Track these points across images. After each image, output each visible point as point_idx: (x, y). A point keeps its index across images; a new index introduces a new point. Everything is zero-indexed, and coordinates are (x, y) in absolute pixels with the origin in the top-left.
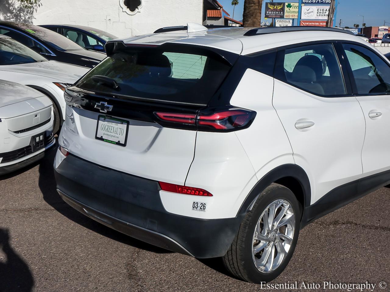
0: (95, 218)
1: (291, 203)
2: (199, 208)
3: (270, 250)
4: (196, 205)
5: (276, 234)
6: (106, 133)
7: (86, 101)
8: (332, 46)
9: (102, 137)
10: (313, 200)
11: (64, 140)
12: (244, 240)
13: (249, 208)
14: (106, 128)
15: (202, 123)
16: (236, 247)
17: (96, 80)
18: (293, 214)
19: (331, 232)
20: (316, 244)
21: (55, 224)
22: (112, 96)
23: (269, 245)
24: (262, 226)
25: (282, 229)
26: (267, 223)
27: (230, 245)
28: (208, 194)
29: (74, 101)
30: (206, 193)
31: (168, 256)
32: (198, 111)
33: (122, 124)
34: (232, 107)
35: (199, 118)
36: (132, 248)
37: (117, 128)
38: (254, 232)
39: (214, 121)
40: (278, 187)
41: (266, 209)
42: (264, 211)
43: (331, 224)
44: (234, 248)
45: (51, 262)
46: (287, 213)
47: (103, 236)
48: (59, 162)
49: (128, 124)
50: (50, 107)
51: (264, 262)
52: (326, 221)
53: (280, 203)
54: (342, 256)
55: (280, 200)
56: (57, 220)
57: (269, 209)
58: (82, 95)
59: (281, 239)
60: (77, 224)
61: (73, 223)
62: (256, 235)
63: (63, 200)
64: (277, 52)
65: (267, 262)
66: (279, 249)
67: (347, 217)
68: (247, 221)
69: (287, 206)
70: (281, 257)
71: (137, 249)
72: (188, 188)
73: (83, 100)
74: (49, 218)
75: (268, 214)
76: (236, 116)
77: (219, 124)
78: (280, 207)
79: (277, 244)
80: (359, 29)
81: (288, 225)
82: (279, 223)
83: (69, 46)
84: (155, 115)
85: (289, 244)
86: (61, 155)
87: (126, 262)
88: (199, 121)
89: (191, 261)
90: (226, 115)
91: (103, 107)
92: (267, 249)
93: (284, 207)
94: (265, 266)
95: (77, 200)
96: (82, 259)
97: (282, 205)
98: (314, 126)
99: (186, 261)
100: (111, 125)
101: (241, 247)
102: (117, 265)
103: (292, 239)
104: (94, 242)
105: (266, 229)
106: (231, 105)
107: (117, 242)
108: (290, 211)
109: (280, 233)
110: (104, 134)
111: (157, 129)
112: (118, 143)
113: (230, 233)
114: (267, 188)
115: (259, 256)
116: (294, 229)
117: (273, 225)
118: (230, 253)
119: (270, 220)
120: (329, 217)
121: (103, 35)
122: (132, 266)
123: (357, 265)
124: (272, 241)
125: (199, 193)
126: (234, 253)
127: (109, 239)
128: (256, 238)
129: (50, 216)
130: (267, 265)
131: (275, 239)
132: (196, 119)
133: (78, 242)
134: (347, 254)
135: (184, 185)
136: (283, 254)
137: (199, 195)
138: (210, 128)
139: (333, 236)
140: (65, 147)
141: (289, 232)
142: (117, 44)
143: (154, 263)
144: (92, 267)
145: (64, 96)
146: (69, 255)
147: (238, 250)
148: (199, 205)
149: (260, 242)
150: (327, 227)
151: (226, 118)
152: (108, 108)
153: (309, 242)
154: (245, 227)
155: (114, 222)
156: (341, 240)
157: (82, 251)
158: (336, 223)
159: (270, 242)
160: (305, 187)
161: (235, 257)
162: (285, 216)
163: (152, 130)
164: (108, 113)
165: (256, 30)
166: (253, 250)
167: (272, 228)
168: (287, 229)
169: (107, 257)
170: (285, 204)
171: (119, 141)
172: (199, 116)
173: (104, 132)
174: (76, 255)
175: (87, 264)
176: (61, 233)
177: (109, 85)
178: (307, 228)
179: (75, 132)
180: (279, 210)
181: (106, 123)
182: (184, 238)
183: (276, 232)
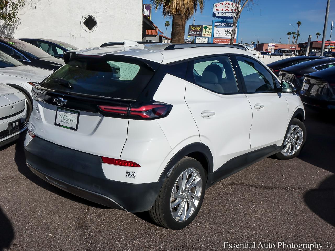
0: (55, 184)
1: (198, 170)
2: (130, 176)
3: (184, 205)
4: (128, 173)
5: (188, 193)
6: (63, 120)
7: (48, 97)
8: (229, 58)
9: (59, 123)
10: (215, 168)
11: (32, 125)
12: (164, 198)
13: (167, 175)
14: (63, 117)
15: (132, 113)
16: (158, 204)
17: (55, 81)
18: (200, 178)
19: (229, 190)
20: (218, 199)
21: (26, 189)
22: (67, 93)
23: (183, 202)
24: (178, 187)
25: (192, 190)
26: (181, 185)
27: (154, 202)
28: (138, 165)
29: (38, 97)
30: (135, 165)
31: (110, 211)
32: (129, 105)
33: (74, 114)
34: (155, 102)
35: (130, 109)
36: (83, 206)
37: (71, 117)
38: (171, 192)
39: (141, 112)
40: (189, 159)
41: (181, 176)
42: (179, 177)
43: (229, 184)
44: (157, 204)
45: (21, 217)
46: (196, 178)
47: (62, 197)
48: (28, 142)
49: (79, 114)
50: (24, 100)
51: (179, 214)
52: (226, 182)
53: (190, 171)
54: (236, 208)
55: (190, 169)
56: (28, 185)
57: (182, 175)
58: (45, 93)
59: (192, 197)
60: (42, 188)
61: (39, 188)
62: (173, 195)
63: (31, 171)
64: (189, 62)
65: (182, 214)
66: (190, 205)
67: (241, 179)
68: (166, 185)
69: (196, 173)
70: (192, 210)
71: (87, 206)
72: (122, 161)
73: (46, 96)
74: (22, 184)
75: (182, 179)
76: (158, 108)
77: (145, 114)
78: (191, 173)
79: (189, 200)
80: (254, 45)
81: (197, 187)
82: (190, 185)
83: (42, 55)
84: (98, 107)
85: (198, 200)
86: (29, 137)
87: (78, 216)
88: (131, 112)
89: (127, 214)
90: (150, 108)
91: (60, 101)
92: (182, 204)
93: (194, 174)
94: (180, 217)
95: (41, 171)
96: (45, 215)
97: (192, 172)
98: (214, 115)
99: (124, 215)
100: (66, 115)
101: (162, 203)
102: (71, 219)
103: (200, 196)
104: (55, 202)
105: (181, 190)
106: (154, 101)
107: (72, 201)
108: (198, 176)
109: (191, 193)
110: (61, 121)
111: (99, 118)
112: (72, 128)
113: (153, 193)
114: (181, 160)
115: (176, 209)
116: (201, 190)
117: (186, 187)
118: (154, 208)
119: (184, 184)
120: (228, 180)
121: (67, 47)
122: (83, 219)
123: (246, 214)
124: (185, 198)
125: (131, 164)
126: (157, 208)
127: (67, 199)
128: (173, 197)
129: (22, 183)
130: (182, 216)
131: (188, 197)
132: (128, 110)
133: (42, 202)
134: (239, 206)
135: (119, 159)
136: (193, 208)
137: (130, 166)
138: (139, 117)
139: (230, 193)
140: (32, 131)
141: (198, 191)
142: (72, 54)
143: (99, 216)
144: (52, 221)
145: (32, 93)
146: (35, 212)
147: (160, 205)
148: (131, 173)
149: (176, 199)
150: (226, 187)
151: (151, 109)
152: (63, 102)
153: (213, 198)
154: (165, 189)
155: (68, 187)
156: (235, 196)
157: (45, 209)
158: (233, 184)
159: (183, 199)
160: (209, 159)
161: (158, 211)
162: (194, 180)
163: (97, 118)
164: (64, 105)
165: (174, 46)
166: (171, 205)
167: (185, 189)
168: (196, 190)
169: (64, 213)
170: (194, 171)
171: (72, 127)
172: (130, 108)
173: (61, 120)
174: (41, 212)
175: (49, 218)
176: (30, 196)
177: (65, 85)
178: (212, 188)
179: (40, 119)
180: (190, 176)
181: (62, 113)
182: (119, 198)
183: (188, 192)
